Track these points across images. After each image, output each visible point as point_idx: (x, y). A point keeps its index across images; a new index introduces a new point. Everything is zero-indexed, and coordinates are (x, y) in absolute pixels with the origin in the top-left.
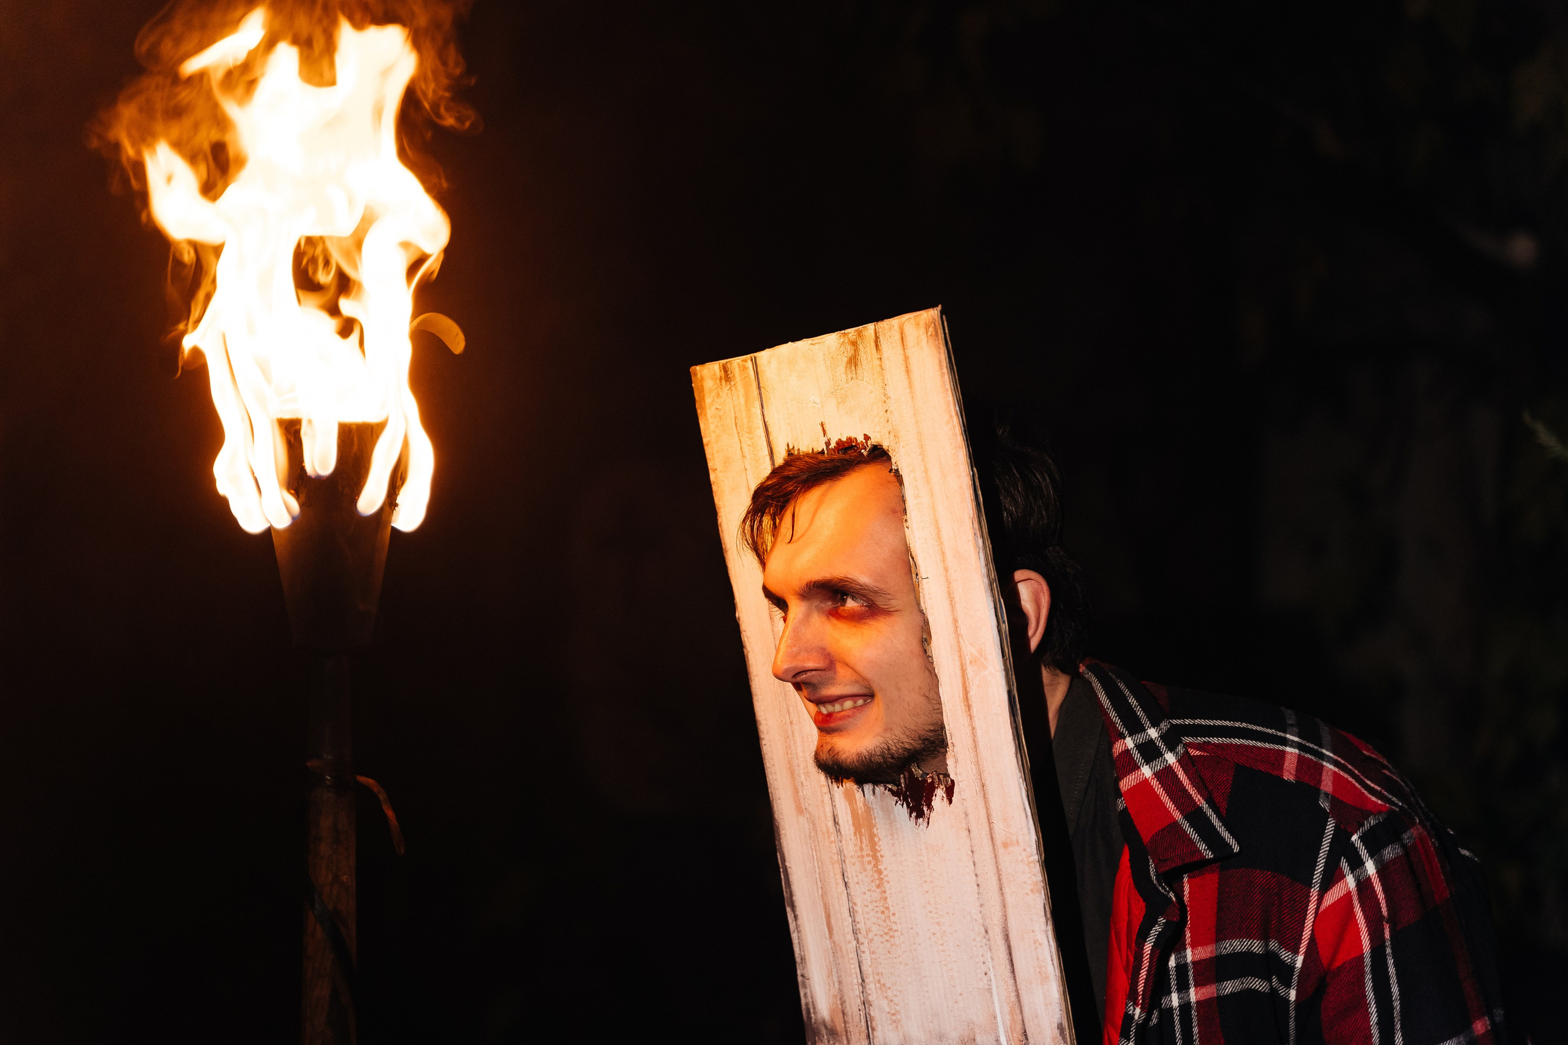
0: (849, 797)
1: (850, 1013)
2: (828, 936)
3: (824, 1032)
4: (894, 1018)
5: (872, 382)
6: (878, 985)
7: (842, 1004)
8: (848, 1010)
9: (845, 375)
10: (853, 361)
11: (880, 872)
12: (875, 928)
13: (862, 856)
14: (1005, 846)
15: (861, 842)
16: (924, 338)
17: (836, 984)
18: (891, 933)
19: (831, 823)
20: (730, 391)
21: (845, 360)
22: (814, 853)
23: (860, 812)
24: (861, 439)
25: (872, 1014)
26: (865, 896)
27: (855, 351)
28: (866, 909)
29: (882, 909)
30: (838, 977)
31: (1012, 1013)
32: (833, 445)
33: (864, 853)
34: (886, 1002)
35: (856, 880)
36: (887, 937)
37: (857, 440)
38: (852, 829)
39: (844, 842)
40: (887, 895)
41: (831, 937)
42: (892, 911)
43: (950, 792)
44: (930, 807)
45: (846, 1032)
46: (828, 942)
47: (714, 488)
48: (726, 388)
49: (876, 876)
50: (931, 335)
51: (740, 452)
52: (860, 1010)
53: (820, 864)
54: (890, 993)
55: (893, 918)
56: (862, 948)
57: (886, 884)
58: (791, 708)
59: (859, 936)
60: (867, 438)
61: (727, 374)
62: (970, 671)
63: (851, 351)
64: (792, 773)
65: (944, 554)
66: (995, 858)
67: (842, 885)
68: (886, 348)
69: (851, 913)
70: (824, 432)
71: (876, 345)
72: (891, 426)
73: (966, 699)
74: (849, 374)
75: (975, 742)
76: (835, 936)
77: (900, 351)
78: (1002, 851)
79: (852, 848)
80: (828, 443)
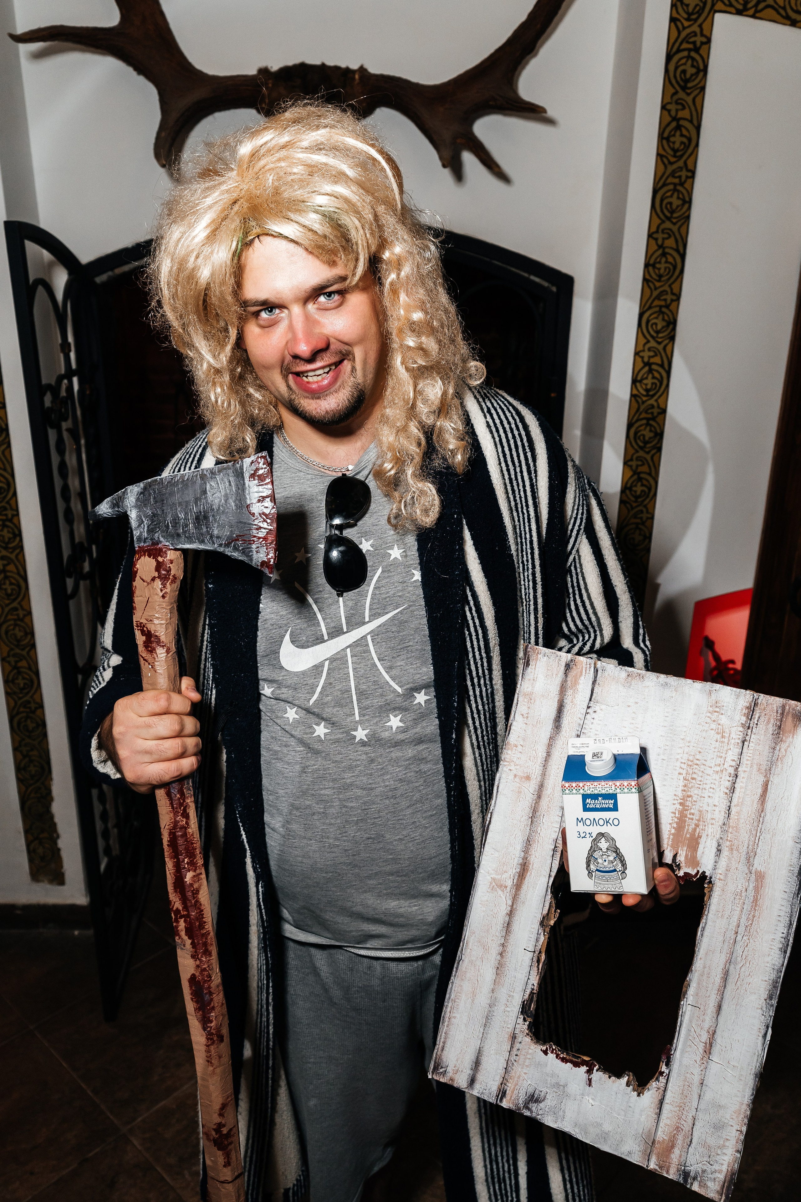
0: (693, 861)
1: (771, 725)
2: (770, 782)
4: (717, 709)
5: (521, 1078)
6: (727, 735)
7: (778, 733)
8: (771, 728)
9: (547, 1097)
10: (533, 1099)
11: (681, 804)
12: (709, 771)
13: (699, 820)
15: (695, 830)
16: (449, 1069)
17: (778, 748)
18: (690, 763)
19: (725, 852)
20: (687, 1165)
21: (542, 1105)
22: (757, 841)
23: (685, 848)
24: (551, 1056)
25: (744, 719)
26: (711, 795)
27: (528, 1103)
28: (713, 786)
29: (694, 781)
30: (773, 752)
31: (576, 683)
32: (584, 1068)
33: (695, 821)
34: (722, 722)
35: (717, 809)
36: (697, 762)
37: (557, 1057)
38: (702, 841)
39: (718, 836)
40: (681, 788)
41: (768, 781)
42: (681, 777)
45: (782, 714)
46: (771, 779)
48: (693, 1169)
49: (688, 803)
50: (442, 1068)
51: (696, 1123)
52: (757, 724)
53: (754, 833)
54: (714, 726)
55: (684, 772)
56: (734, 764)
57: (680, 794)
58: (731, 942)
59: (732, 772)
60: (545, 1052)
61: (686, 1175)
62: (509, 883)
63: (534, 1106)
64: (755, 901)
65: (501, 954)
66: (544, 774)
67: (734, 810)
68: (494, 1087)
69: (733, 789)
70: (590, 1080)
71: (504, 1094)
72: (517, 1046)
73: (524, 868)
74: (542, 1094)
75: (528, 843)
76: (761, 779)
77: (480, 1077)
78: (533, 777)
79: (710, 830)
80: (590, 1072)
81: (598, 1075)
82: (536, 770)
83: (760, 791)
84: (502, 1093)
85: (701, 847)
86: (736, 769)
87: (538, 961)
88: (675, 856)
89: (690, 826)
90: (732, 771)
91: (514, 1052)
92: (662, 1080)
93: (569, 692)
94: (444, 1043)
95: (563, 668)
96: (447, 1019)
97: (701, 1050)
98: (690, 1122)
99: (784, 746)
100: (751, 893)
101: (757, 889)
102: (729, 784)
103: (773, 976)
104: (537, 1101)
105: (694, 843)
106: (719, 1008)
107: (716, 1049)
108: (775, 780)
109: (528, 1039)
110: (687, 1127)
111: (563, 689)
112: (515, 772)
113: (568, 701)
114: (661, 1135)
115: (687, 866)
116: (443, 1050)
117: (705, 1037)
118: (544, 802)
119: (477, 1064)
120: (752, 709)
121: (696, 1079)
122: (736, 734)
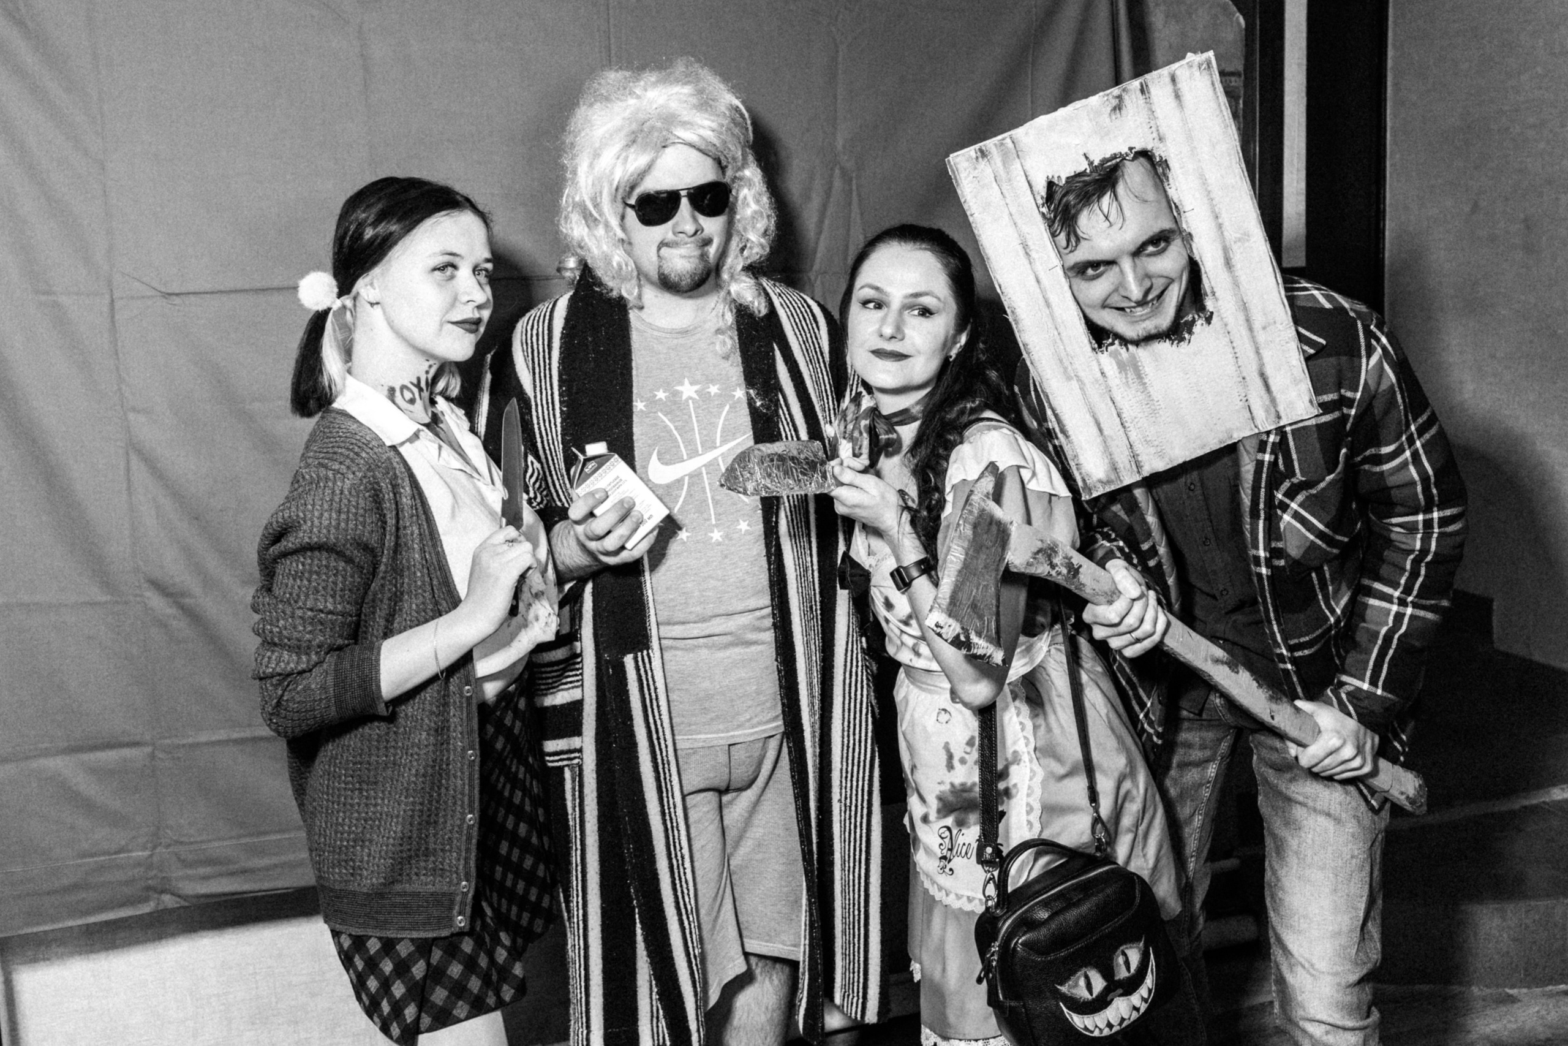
0: (1115, 355)
2: (1099, 435)
3: (1099, 485)
4: (1160, 453)
5: (1137, 115)
6: (1145, 444)
7: (1114, 465)
8: (1120, 466)
9: (1108, 119)
10: (1118, 108)
11: (1145, 384)
12: (1140, 415)
13: (1128, 382)
14: (1264, 328)
15: (1126, 374)
16: (1197, 73)
17: (1109, 458)
18: (1156, 412)
19: (1098, 375)
20: (988, 162)
21: (1109, 109)
22: (1085, 397)
23: (1125, 360)
25: (1140, 459)
26: (1131, 402)
27: (1119, 101)
28: (1132, 408)
29: (1146, 402)
30: (1110, 454)
31: (1267, 411)
32: (1096, 163)
33: (1130, 379)
34: (1152, 448)
35: (1121, 397)
36: (1152, 415)
37: (1121, 153)
38: (1117, 371)
39: (1110, 381)
40: (1152, 393)
41: (1101, 434)
42: (1156, 400)
43: (1209, 320)
44: (1190, 332)
45: (1119, 478)
46: (1100, 438)
47: (973, 225)
48: (983, 163)
49: (1141, 387)
51: (1001, 195)
52: (1130, 461)
53: (1090, 400)
54: (1156, 443)
55: (1157, 403)
56: (1129, 430)
57: (1150, 389)
60: (1131, 149)
61: (983, 153)
62: (1235, 247)
63: (1115, 102)
64: (1061, 361)
65: (1209, 192)
66: (1253, 338)
67: (1111, 404)
68: (1154, 90)
69: (1119, 415)
70: (1087, 158)
71: (1142, 91)
72: (1155, 135)
73: (1228, 263)
74: (1114, 117)
75: (1236, 284)
76: (1106, 433)
77: (1170, 88)
78: (1261, 332)
79: (1117, 381)
80: (1091, 163)
81: (1083, 166)
82: (1261, 337)
83: (1102, 425)
84: (1143, 90)
85: (1116, 367)
86: (1124, 427)
87: (1177, 207)
88: (1128, 349)
89: (1131, 375)
90: (1127, 425)
91: (1153, 129)
92: (1040, 202)
93: (1268, 403)
94: (1215, 89)
95: (1282, 414)
96: (1223, 108)
97: (1029, 244)
98: (1005, 191)
99: (1106, 461)
100: (1067, 363)
101: (1065, 369)
102: (1123, 416)
103: (1020, 326)
104: (1114, 109)
105: (1122, 366)
106: (1038, 281)
107: (1021, 252)
108: (1099, 440)
109: (1149, 148)
110: (1005, 187)
111: (1273, 401)
112: (1278, 325)
113: (1266, 396)
114: (1017, 165)
115: (1116, 350)
116: (1213, 84)
117: (1033, 254)
118: (1241, 317)
119: (1177, 96)
120: (1139, 466)
121: (1019, 222)
122: (1139, 448)
